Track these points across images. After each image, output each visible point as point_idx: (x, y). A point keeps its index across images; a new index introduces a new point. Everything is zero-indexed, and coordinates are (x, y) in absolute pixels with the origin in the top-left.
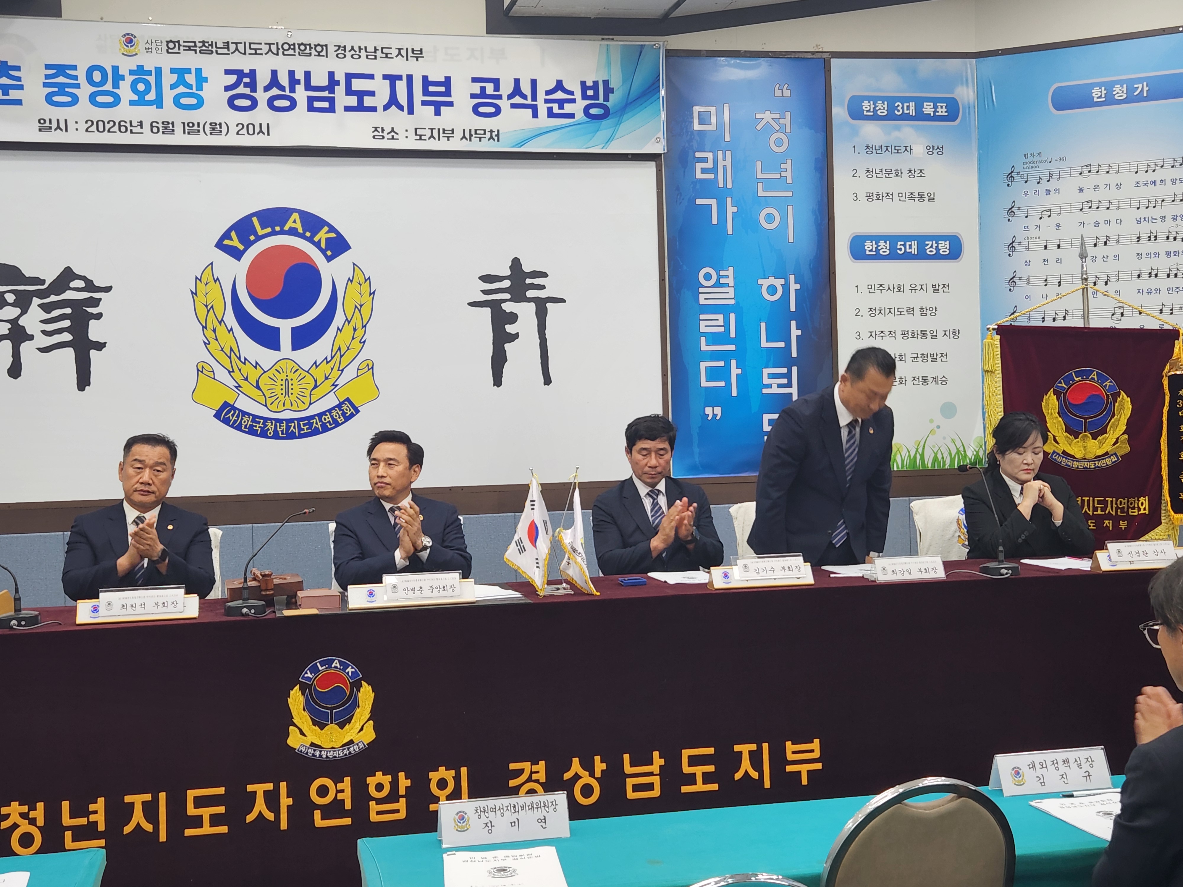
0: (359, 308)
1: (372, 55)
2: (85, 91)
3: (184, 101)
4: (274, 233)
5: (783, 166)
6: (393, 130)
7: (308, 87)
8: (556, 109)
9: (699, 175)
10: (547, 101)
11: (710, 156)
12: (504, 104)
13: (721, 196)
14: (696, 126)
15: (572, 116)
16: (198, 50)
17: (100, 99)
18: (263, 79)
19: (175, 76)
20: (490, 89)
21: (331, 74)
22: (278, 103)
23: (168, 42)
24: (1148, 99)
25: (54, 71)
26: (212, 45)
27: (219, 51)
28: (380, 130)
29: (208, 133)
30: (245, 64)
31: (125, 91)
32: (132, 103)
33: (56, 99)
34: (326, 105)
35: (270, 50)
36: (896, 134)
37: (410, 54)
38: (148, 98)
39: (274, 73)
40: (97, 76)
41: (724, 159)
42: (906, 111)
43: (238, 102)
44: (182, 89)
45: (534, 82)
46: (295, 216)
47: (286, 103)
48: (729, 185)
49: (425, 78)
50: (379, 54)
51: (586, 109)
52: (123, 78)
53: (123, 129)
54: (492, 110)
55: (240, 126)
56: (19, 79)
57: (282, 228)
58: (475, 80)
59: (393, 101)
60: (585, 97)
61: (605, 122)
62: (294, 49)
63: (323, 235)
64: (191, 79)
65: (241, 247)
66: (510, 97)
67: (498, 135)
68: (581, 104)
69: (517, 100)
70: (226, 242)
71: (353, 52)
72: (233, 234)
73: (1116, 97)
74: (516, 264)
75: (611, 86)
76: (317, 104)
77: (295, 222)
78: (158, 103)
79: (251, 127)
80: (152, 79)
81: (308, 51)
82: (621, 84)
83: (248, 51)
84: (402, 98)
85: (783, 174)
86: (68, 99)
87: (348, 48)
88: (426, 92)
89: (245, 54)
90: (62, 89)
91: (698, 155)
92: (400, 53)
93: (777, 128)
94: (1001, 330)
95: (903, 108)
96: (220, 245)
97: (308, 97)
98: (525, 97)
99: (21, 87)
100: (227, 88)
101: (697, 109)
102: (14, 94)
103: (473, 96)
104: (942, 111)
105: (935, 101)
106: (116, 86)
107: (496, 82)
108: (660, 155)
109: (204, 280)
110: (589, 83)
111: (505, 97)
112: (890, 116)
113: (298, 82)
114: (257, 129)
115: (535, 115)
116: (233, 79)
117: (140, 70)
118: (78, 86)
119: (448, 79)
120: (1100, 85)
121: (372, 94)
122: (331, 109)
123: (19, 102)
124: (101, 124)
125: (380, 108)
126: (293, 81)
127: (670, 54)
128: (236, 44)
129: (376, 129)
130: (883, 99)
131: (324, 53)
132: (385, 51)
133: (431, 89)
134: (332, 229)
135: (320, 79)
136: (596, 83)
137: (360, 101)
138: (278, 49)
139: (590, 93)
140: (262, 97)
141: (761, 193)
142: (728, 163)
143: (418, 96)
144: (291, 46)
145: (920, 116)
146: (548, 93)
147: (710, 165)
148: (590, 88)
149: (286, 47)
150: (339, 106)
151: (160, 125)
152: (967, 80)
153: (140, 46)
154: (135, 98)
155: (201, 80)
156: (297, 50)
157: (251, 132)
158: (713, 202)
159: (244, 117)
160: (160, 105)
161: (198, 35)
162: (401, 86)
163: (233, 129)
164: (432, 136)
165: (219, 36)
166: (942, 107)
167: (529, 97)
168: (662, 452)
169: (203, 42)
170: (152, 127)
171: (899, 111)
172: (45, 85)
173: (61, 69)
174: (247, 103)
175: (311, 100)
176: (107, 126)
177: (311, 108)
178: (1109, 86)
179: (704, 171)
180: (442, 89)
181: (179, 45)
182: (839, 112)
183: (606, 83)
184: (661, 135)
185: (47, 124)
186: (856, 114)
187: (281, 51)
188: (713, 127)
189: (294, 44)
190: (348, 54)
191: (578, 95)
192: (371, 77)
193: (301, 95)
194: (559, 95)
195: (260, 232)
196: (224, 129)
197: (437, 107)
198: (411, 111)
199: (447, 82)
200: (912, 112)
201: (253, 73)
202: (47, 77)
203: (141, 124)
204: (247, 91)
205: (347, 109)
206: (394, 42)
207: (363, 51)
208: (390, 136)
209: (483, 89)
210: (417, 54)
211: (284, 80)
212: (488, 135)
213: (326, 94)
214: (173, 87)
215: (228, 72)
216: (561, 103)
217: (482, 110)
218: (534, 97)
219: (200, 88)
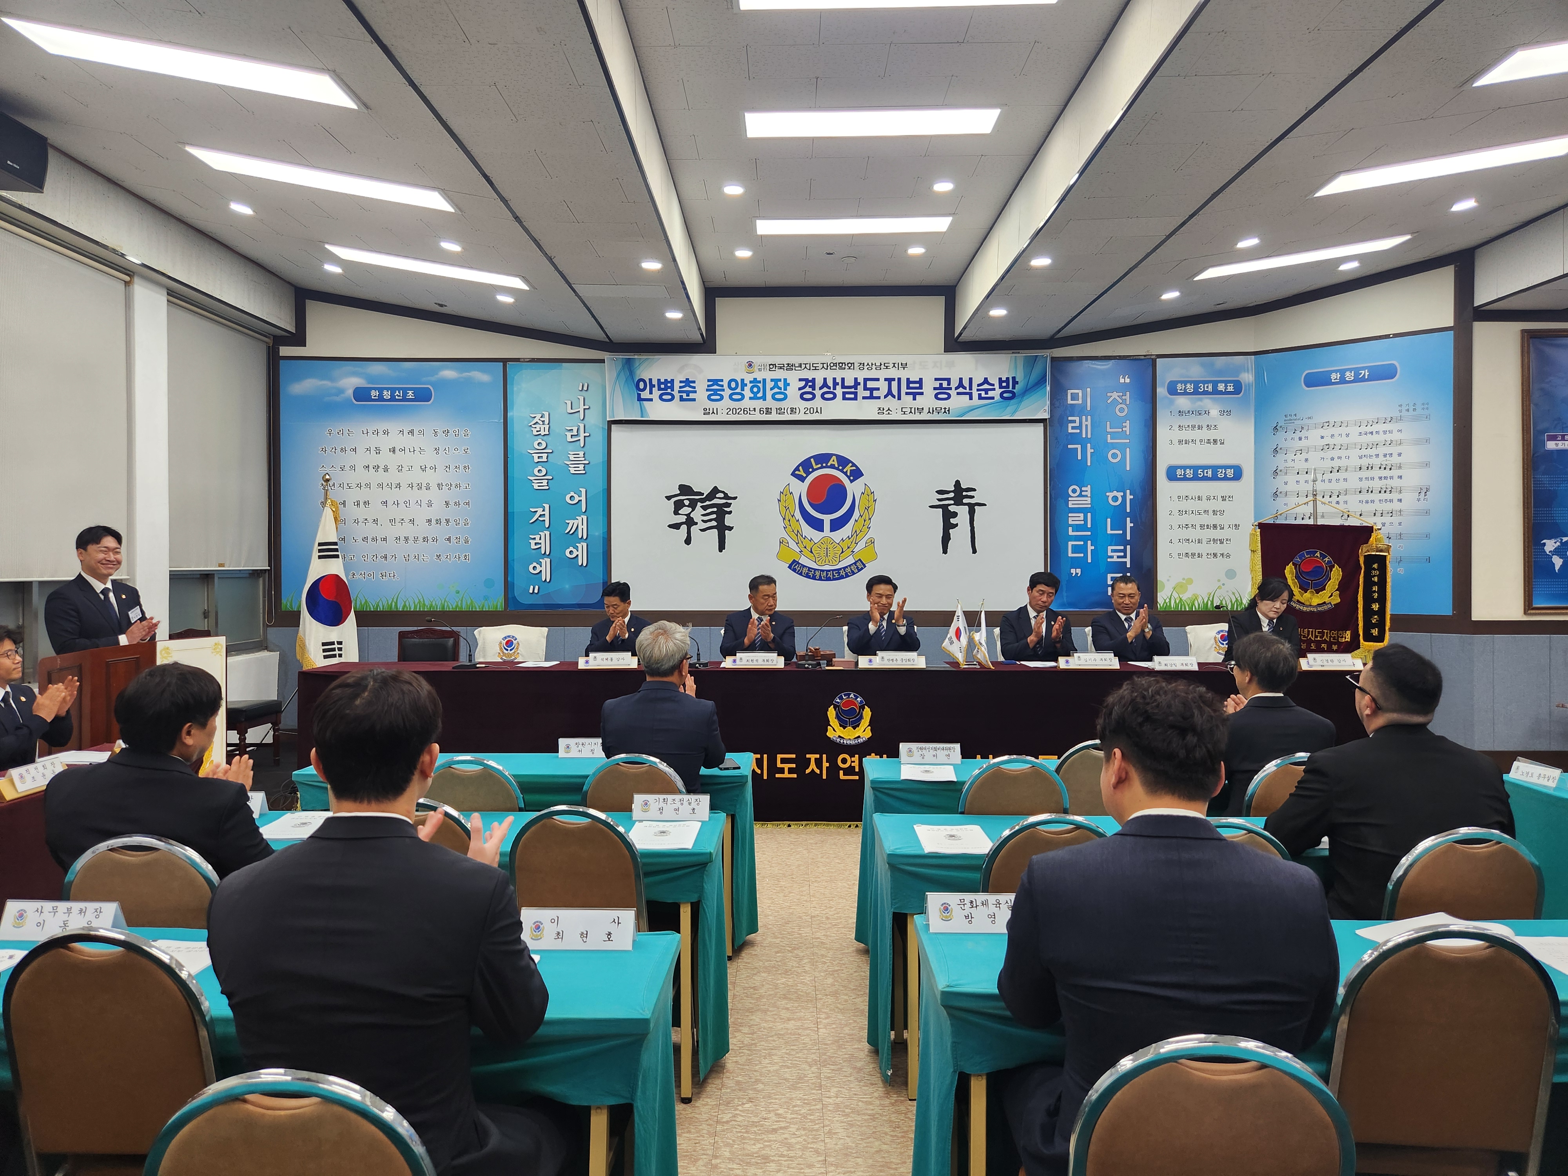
0: (867, 509)
1: (879, 367)
2: (727, 393)
3: (777, 396)
4: (822, 467)
5: (1124, 424)
6: (889, 409)
7: (843, 387)
8: (983, 394)
9: (1070, 431)
10: (978, 390)
11: (1077, 419)
12: (953, 392)
13: (1083, 443)
14: (1070, 402)
15: (993, 398)
16: (785, 368)
17: (734, 397)
18: (819, 383)
19: (773, 383)
20: (945, 384)
21: (856, 379)
22: (826, 396)
23: (770, 365)
24: (1370, 379)
25: (712, 383)
26: (792, 366)
27: (797, 369)
28: (882, 409)
29: (789, 413)
30: (809, 375)
31: (747, 393)
32: (751, 398)
33: (712, 397)
34: (852, 396)
35: (823, 367)
36: (1199, 403)
37: (900, 366)
38: (758, 395)
39: (825, 379)
40: (733, 385)
41: (1086, 421)
42: (1206, 389)
43: (805, 396)
44: (776, 390)
45: (971, 379)
46: (834, 458)
47: (831, 396)
48: (1089, 436)
49: (908, 379)
50: (883, 366)
51: (1001, 394)
52: (746, 385)
53: (746, 412)
54: (946, 396)
55: (806, 409)
56: (694, 388)
57: (827, 465)
58: (936, 379)
59: (890, 393)
60: (1001, 387)
61: (1012, 401)
62: (836, 366)
63: (848, 468)
64: (781, 384)
65: (805, 475)
66: (956, 389)
67: (949, 411)
68: (998, 391)
69: (961, 390)
70: (797, 472)
71: (868, 366)
72: (800, 468)
73: (1347, 379)
74: (958, 483)
75: (1017, 380)
76: (847, 396)
77: (833, 461)
78: (764, 398)
79: (812, 409)
80: (761, 385)
81: (843, 366)
82: (1023, 378)
83: (812, 368)
84: (895, 391)
85: (1124, 429)
86: (718, 397)
87: (865, 365)
88: (908, 388)
89: (810, 369)
90: (715, 392)
91: (1070, 418)
92: (894, 366)
93: (1121, 401)
94: (1261, 526)
95: (1204, 387)
96: (793, 474)
97: (843, 392)
98: (965, 388)
99: (695, 392)
100: (800, 389)
101: (1070, 392)
102: (692, 396)
103: (935, 389)
104: (1230, 388)
105: (1226, 383)
106: (743, 389)
107: (949, 380)
108: (1046, 419)
109: (784, 493)
110: (1004, 379)
111: (953, 389)
112: (1196, 392)
113: (838, 384)
114: (815, 411)
115: (971, 398)
116: (803, 383)
117: (755, 381)
118: (723, 390)
119: (921, 379)
120: (1336, 371)
121: (878, 389)
122: (855, 399)
123: (694, 400)
124: (734, 410)
125: (882, 397)
126: (835, 384)
127: (1053, 359)
128: (805, 364)
129: (880, 409)
130: (1191, 382)
131: (852, 367)
132: (886, 365)
133: (911, 385)
134: (854, 465)
135: (849, 382)
136: (1008, 379)
137: (871, 393)
138: (827, 366)
139: (1004, 384)
140: (818, 393)
141: (1109, 441)
142: (1089, 423)
143: (904, 389)
144: (835, 365)
145: (1216, 392)
146: (979, 385)
147: (1077, 424)
148: (1004, 382)
149: (832, 365)
150: (860, 397)
151: (764, 410)
152: (1248, 369)
153: (756, 368)
154: (752, 395)
155: (786, 384)
156: (838, 366)
157: (812, 412)
158: (1079, 447)
159: (808, 404)
160: (765, 400)
161: (785, 360)
162: (894, 385)
163: (803, 411)
164: (911, 412)
165: (795, 360)
166: (1230, 386)
167: (968, 388)
168: (1051, 595)
169: (788, 364)
170: (760, 411)
171: (1201, 389)
172: (707, 390)
173: (715, 382)
174: (810, 396)
175: (844, 393)
176: (738, 411)
177: (844, 398)
178: (1342, 372)
179: (1073, 428)
180: (918, 385)
181: (776, 366)
182: (1161, 391)
183: (1014, 378)
184: (1047, 407)
185: (708, 411)
186: (1172, 390)
187: (829, 367)
188: (1080, 402)
189: (836, 363)
190: (866, 367)
191: (997, 386)
192: (878, 380)
193: (839, 391)
194: (986, 386)
195: (815, 467)
196: (798, 411)
197: (914, 396)
198: (899, 398)
199: (920, 381)
200: (1210, 389)
201: (814, 379)
202: (708, 386)
203: (755, 409)
204: (810, 390)
205: (864, 398)
206: (891, 359)
207: (874, 366)
208: (887, 413)
209: (941, 384)
210: (904, 366)
211: (830, 383)
212: (943, 410)
213: (853, 390)
214: (771, 389)
215: (800, 380)
216: (986, 391)
217: (940, 396)
218: (971, 389)
219: (785, 389)
